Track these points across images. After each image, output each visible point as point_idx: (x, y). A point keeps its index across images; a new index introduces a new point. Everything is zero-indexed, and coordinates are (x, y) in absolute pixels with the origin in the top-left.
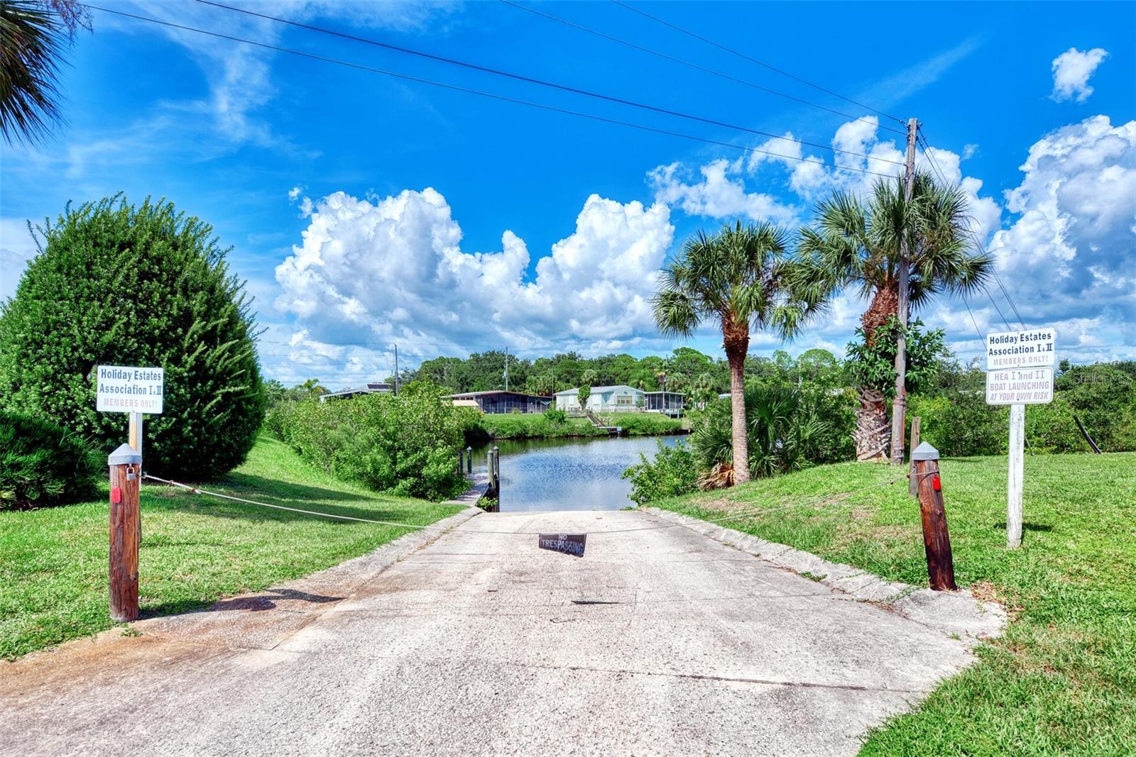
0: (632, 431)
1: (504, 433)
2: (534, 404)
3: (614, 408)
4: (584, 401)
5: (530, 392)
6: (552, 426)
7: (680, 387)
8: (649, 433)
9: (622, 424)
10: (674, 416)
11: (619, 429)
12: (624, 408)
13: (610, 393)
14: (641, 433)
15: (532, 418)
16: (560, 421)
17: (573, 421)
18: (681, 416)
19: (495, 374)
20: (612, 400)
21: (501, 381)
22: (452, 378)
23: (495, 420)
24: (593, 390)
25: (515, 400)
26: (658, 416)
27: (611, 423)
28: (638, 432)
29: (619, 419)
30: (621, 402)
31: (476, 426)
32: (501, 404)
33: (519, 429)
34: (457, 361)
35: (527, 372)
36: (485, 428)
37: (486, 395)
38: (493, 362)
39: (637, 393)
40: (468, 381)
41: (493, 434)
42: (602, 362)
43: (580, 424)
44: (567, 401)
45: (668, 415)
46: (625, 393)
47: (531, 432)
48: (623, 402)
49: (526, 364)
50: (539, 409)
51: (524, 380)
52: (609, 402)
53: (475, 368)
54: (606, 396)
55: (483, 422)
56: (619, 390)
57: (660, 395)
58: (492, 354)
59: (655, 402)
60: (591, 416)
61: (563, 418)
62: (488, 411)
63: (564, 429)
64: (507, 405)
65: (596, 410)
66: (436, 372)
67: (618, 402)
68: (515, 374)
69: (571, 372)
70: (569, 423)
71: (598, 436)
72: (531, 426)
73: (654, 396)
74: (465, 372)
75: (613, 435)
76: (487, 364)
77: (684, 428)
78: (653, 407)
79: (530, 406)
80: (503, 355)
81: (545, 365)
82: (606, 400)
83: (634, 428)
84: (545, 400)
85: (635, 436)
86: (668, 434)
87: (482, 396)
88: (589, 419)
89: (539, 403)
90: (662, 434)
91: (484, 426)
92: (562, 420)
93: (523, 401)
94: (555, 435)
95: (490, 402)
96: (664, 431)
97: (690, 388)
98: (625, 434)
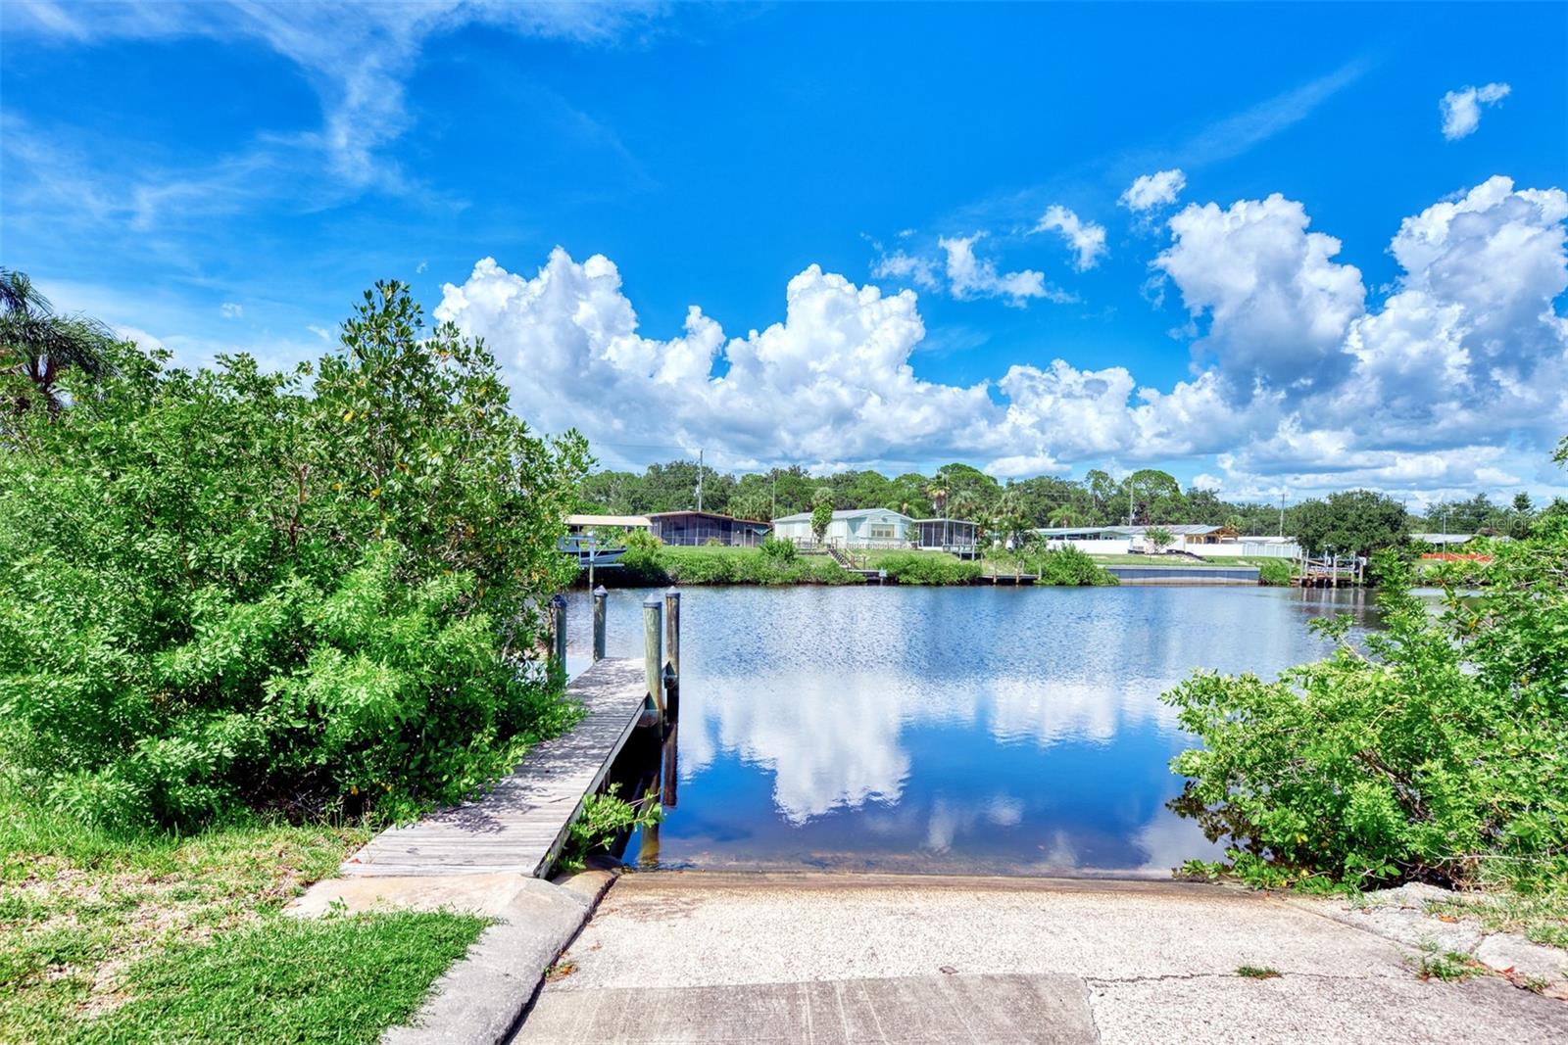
0: (903, 578)
1: (694, 573)
2: (742, 533)
3: (866, 542)
4: (821, 528)
5: (734, 514)
6: (775, 566)
7: (970, 513)
8: (932, 581)
9: (886, 566)
10: (966, 557)
11: (883, 573)
12: (882, 543)
13: (861, 519)
14: (918, 582)
15: (740, 552)
16: (787, 557)
17: (807, 558)
18: (978, 556)
19: (683, 492)
20: (864, 530)
21: (692, 502)
22: (621, 500)
23: (673, 554)
24: (836, 514)
25: (712, 526)
26: (943, 556)
27: (868, 564)
28: (914, 580)
29: (881, 559)
30: (877, 534)
31: (647, 561)
32: (691, 531)
33: (720, 569)
34: (630, 477)
35: (729, 492)
36: (662, 565)
37: (668, 518)
38: (683, 476)
39: (902, 521)
40: (644, 502)
41: (675, 576)
42: (836, 482)
43: (818, 564)
44: (794, 529)
45: (956, 554)
46: (884, 520)
47: (740, 574)
48: (880, 534)
49: (728, 481)
50: (749, 541)
51: (724, 502)
52: (858, 533)
53: (655, 485)
54: (854, 523)
55: (659, 556)
56: (874, 516)
57: (940, 525)
58: (680, 465)
59: (929, 534)
60: (834, 552)
61: (792, 553)
62: (670, 542)
63: (794, 570)
64: (700, 535)
65: (842, 545)
66: (599, 492)
67: (873, 533)
68: (711, 492)
69: (794, 492)
70: (801, 562)
71: (849, 584)
72: (739, 564)
73: (928, 525)
74: (640, 491)
75: (872, 581)
76: (670, 478)
77: (986, 575)
78: (927, 544)
79: (735, 536)
80: (696, 468)
81: (755, 482)
82: (854, 531)
83: (906, 572)
84: (758, 526)
85: (909, 584)
86: (962, 583)
87: (661, 517)
88: (831, 556)
89: (749, 532)
90: (952, 584)
91: (662, 562)
92: (789, 556)
93: (725, 527)
94: (778, 580)
95: (675, 528)
96: (956, 579)
97: (985, 515)
98: (891, 581)
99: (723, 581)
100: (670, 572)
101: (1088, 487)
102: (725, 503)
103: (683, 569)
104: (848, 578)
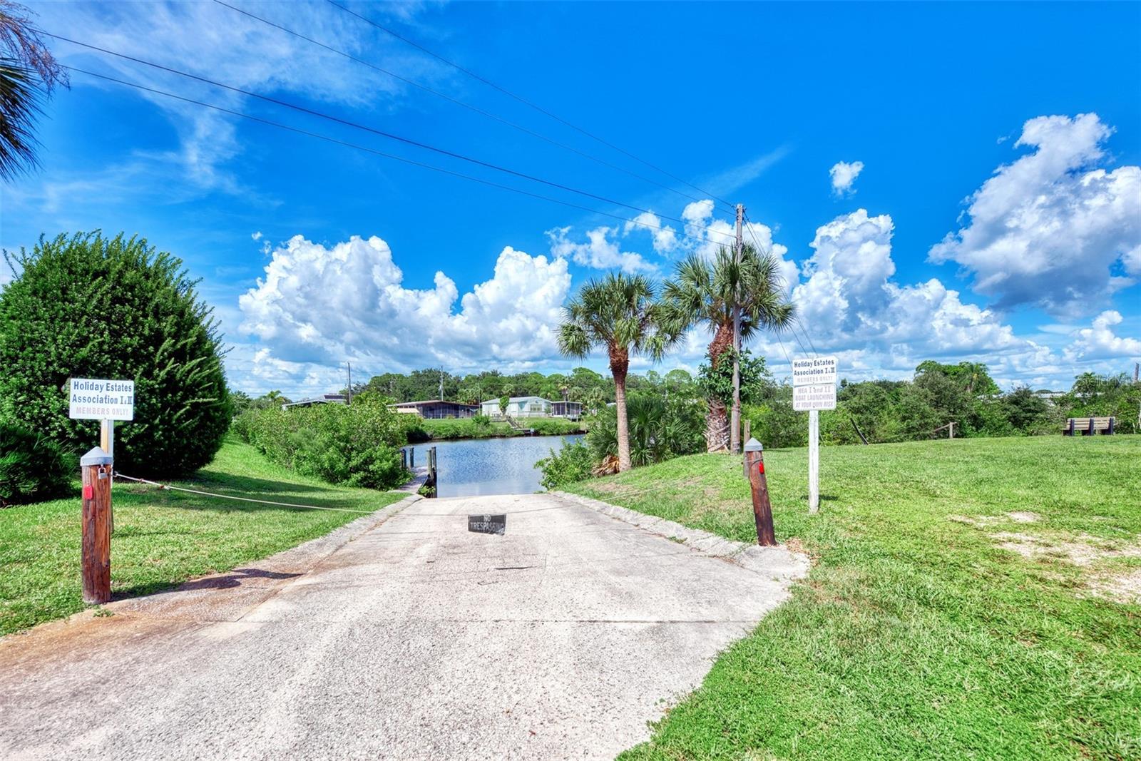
0: (542, 432)
1: (440, 434)
2: (464, 411)
3: (528, 414)
4: (504, 409)
5: (461, 402)
6: (480, 428)
7: (579, 397)
8: (555, 433)
9: (535, 426)
10: (574, 420)
11: (532, 430)
12: (535, 414)
13: (525, 402)
14: (549, 433)
15: (463, 422)
16: (486, 423)
17: (495, 424)
18: (579, 420)
19: (432, 387)
20: (527, 407)
21: (438, 393)
22: (397, 391)
23: (431, 424)
24: (511, 400)
25: (449, 408)
26: (563, 420)
27: (526, 425)
28: (547, 433)
29: (532, 423)
30: (533, 409)
31: (417, 428)
32: (438, 411)
33: (453, 431)
34: (401, 376)
35: (458, 386)
36: (425, 431)
37: (426, 404)
38: (430, 378)
39: (546, 402)
40: (410, 392)
41: (431, 435)
42: (518, 378)
43: (501, 427)
44: (491, 408)
45: (569, 419)
46: (537, 402)
47: (463, 433)
48: (535, 409)
49: (458, 379)
50: (468, 415)
52: (524, 409)
53: (416, 382)
54: (521, 404)
55: (423, 425)
56: (531, 400)
57: (563, 404)
58: (430, 371)
59: (560, 409)
60: (510, 421)
61: (488, 422)
62: (427, 417)
63: (489, 431)
64: (443, 412)
65: (514, 415)
66: (383, 385)
67: (531, 409)
68: (448, 387)
69: (494, 386)
70: (492, 426)
71: (516, 436)
72: (462, 428)
73: (558, 404)
74: (408, 386)
75: (527, 434)
76: (426, 379)
77: (582, 429)
78: (559, 414)
79: (461, 413)
80: (439, 372)
81: (473, 380)
82: (521, 408)
83: (543, 429)
84: (473, 408)
85: (544, 435)
86: (570, 433)
87: (422, 404)
88: (508, 423)
89: (468, 411)
90: (565, 434)
91: (424, 429)
92: (487, 423)
93: (455, 409)
94: (481, 436)
95: (429, 410)
96: (566, 431)
97: (586, 398)
98: (536, 434)
99: (455, 437)
100: (429, 433)
101: (648, 379)
102: (456, 393)
103: (435, 432)
104: (515, 433)
